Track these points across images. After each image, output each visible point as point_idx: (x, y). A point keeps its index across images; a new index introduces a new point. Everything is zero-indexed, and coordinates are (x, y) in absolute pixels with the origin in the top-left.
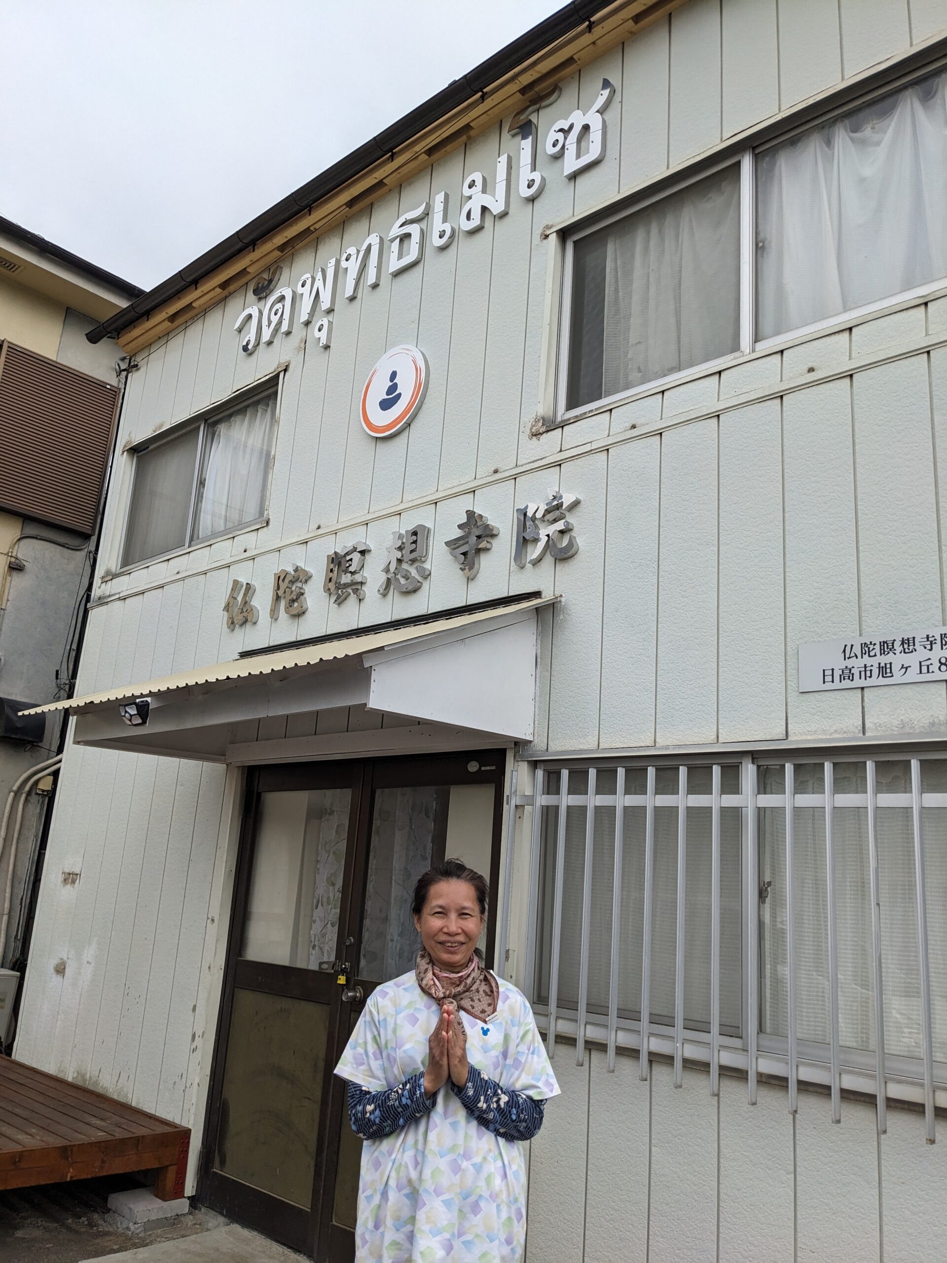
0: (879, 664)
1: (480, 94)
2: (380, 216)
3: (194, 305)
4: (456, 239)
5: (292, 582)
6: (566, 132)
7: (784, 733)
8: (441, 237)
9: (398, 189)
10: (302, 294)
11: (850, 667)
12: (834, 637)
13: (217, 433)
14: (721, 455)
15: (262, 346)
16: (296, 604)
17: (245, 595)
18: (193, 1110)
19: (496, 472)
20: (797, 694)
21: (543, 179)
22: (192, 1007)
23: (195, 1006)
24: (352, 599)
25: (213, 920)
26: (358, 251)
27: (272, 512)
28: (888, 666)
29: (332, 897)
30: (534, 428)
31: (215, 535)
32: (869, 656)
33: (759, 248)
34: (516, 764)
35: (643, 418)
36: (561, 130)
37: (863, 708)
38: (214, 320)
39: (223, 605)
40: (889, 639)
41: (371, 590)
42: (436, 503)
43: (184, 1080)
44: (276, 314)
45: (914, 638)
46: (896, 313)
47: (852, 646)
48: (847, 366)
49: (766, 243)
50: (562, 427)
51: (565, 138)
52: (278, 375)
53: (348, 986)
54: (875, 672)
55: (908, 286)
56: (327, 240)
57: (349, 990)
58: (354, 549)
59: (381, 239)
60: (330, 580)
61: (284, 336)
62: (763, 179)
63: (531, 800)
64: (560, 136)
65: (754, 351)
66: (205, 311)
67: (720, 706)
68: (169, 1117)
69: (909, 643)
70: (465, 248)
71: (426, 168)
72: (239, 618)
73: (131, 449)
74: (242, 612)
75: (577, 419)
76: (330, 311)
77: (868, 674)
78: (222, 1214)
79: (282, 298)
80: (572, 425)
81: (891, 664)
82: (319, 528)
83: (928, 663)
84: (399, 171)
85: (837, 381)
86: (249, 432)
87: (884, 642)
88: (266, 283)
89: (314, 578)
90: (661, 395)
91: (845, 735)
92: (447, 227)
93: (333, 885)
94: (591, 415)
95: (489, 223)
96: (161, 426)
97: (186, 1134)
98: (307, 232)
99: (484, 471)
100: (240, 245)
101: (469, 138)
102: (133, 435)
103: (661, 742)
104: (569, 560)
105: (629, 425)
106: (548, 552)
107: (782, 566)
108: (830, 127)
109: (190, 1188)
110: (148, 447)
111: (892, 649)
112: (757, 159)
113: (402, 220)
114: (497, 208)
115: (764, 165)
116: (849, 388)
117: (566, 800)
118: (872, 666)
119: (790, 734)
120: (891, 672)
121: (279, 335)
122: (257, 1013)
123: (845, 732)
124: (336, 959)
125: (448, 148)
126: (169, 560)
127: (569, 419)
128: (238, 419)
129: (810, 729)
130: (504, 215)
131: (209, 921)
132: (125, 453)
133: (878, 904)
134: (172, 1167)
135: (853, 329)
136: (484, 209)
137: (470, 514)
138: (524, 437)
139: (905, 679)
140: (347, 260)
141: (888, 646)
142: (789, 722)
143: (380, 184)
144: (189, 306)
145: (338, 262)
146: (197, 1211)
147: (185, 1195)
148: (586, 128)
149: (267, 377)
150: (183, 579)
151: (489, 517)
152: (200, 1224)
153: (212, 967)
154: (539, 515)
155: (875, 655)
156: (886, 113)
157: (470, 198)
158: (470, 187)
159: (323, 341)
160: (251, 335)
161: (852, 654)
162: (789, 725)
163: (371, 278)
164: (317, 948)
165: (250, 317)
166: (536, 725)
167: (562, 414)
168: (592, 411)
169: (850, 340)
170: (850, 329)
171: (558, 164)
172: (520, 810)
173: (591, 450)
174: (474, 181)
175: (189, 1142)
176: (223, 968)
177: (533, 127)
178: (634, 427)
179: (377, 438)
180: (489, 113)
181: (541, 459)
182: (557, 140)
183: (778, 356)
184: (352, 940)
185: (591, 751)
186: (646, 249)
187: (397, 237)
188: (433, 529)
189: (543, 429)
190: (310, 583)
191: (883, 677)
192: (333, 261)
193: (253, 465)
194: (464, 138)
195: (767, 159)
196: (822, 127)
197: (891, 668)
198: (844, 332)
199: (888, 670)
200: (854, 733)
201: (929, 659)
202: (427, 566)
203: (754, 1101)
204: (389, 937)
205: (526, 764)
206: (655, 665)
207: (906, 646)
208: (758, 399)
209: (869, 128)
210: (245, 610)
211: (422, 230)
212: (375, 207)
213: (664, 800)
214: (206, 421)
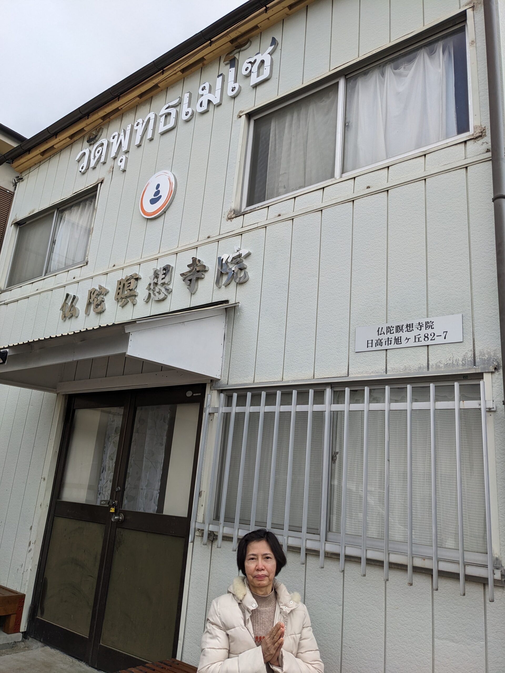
0: (395, 337)
1: (209, 41)
2: (156, 103)
3: (55, 147)
4: (194, 116)
5: (98, 295)
6: (252, 63)
7: (347, 373)
8: (186, 115)
9: (166, 90)
10: (113, 143)
11: (380, 339)
12: (374, 324)
13: (64, 216)
14: (322, 230)
15: (90, 169)
16: (99, 307)
17: (72, 302)
18: (27, 584)
19: (209, 237)
20: (354, 353)
21: (240, 87)
22: (30, 527)
23: (31, 527)
24: (130, 305)
25: (44, 479)
26: (143, 121)
27: (90, 259)
28: (399, 338)
29: (111, 467)
30: (229, 215)
31: (59, 270)
32: (390, 333)
33: (346, 126)
34: (211, 391)
35: (284, 211)
36: (250, 62)
37: (386, 360)
38: (65, 155)
39: (60, 307)
40: (400, 324)
41: (140, 299)
42: (177, 253)
43: (23, 567)
44: (98, 153)
45: (412, 324)
46: (410, 159)
47: (382, 328)
48: (385, 185)
49: (349, 124)
50: (244, 215)
51: (252, 67)
52: (97, 185)
53: (116, 513)
54: (393, 341)
55: (418, 147)
56: (128, 115)
57: (116, 516)
58: (132, 277)
59: (156, 115)
60: (118, 294)
61: (102, 164)
62: (350, 91)
63: (217, 410)
64: (250, 65)
65: (341, 177)
66: (61, 151)
67: (316, 360)
68: (14, 588)
69: (410, 326)
70: (198, 120)
71: (182, 79)
72: (68, 315)
73: (15, 223)
74: (70, 311)
75: (251, 211)
76: (127, 152)
77: (390, 342)
78: (40, 641)
79: (102, 145)
80: (249, 214)
81: (401, 337)
82: (114, 266)
83: (419, 336)
84: (166, 80)
85: (380, 193)
86: (81, 215)
87: (398, 326)
88: (94, 136)
89: (110, 293)
90: (294, 199)
91: (377, 374)
92: (190, 110)
93: (112, 460)
94: (258, 209)
95: (211, 107)
96: (33, 211)
97: (22, 597)
98: (117, 110)
99: (203, 237)
100: (80, 115)
101: (204, 65)
102: (17, 216)
103: (285, 379)
104: (244, 284)
105: (277, 214)
106: (233, 280)
107: (350, 287)
108: (383, 66)
109: (23, 627)
110: (26, 223)
111: (402, 330)
112: (347, 81)
113: (167, 106)
114: (216, 101)
115: (350, 84)
116: (386, 197)
117: (235, 409)
118: (392, 338)
119: (349, 373)
120: (401, 342)
121: (100, 164)
122: (65, 530)
123: (377, 373)
124: (110, 499)
125: (193, 69)
126: (33, 283)
127: (247, 211)
128: (75, 209)
129: (359, 371)
130: (219, 105)
131: (42, 479)
132: (13, 225)
133: (389, 460)
134: (13, 615)
135: (390, 167)
136: (209, 102)
137: (194, 259)
138: (224, 220)
139: (408, 345)
140: (137, 125)
141: (400, 328)
142: (350, 367)
143: (156, 86)
144: (52, 147)
145: (132, 127)
146: (27, 640)
147: (20, 631)
148: (263, 62)
149: (92, 186)
150: (40, 293)
151: (204, 262)
152: (28, 647)
153: (42, 505)
154: (229, 260)
155: (393, 333)
156: (411, 61)
157: (202, 95)
158: (203, 90)
159: (122, 167)
160: (84, 163)
161: (382, 332)
162: (350, 369)
163: (149, 135)
164: (101, 494)
165: (84, 154)
166: (223, 371)
167: (244, 208)
168: (259, 207)
169: (388, 173)
170: (388, 167)
171: (248, 80)
172: (212, 415)
173: (258, 227)
174: (205, 87)
175: (24, 602)
176: (48, 506)
177: (236, 60)
178: (279, 215)
179: (148, 219)
180: (214, 52)
181: (232, 231)
182: (248, 68)
183: (353, 180)
184: (119, 489)
185: (250, 384)
186: (291, 125)
187: (164, 114)
188: (174, 267)
189: (234, 216)
190: (107, 295)
191: (397, 344)
192: (130, 126)
193: (82, 233)
194: (201, 64)
195: (352, 81)
196: (379, 66)
197: (401, 339)
198: (385, 169)
199: (399, 341)
200: (382, 373)
201: (420, 335)
202: (170, 287)
203: (322, 566)
204: (140, 487)
205: (216, 391)
206: (284, 339)
207: (408, 328)
208: (342, 202)
209: (403, 68)
210: (72, 310)
211: (177, 111)
212: (153, 98)
213: (285, 408)
214: (58, 209)
